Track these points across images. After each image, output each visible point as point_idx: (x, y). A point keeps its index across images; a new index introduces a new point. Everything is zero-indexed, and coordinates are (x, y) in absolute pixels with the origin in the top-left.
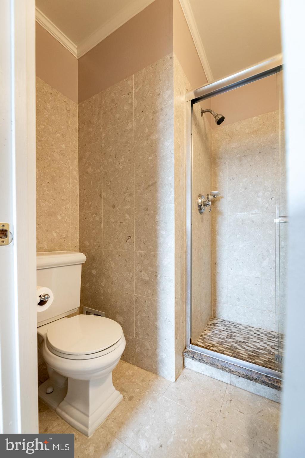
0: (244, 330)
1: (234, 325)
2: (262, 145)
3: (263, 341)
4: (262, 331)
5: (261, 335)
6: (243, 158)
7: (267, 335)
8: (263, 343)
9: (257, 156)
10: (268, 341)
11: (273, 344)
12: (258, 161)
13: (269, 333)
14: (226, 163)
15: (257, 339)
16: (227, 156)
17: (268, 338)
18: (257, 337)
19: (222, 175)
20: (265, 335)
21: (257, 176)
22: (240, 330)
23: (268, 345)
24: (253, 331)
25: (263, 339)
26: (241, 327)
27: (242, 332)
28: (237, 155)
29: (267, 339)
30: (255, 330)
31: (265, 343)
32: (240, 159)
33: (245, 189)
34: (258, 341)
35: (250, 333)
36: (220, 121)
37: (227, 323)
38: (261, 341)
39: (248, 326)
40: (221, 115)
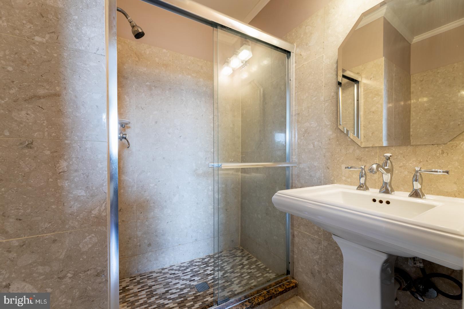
0: (159, 276)
1: (147, 277)
2: (172, 83)
3: (180, 278)
4: (175, 268)
5: (176, 272)
6: (153, 88)
7: (181, 269)
8: (181, 280)
9: (167, 92)
10: (184, 276)
11: (189, 277)
12: (169, 97)
13: (181, 267)
14: (133, 86)
15: (175, 280)
16: (134, 78)
17: (183, 272)
18: (175, 277)
19: (128, 100)
20: (179, 270)
21: (168, 112)
22: (156, 279)
23: (186, 280)
24: (168, 273)
25: (179, 276)
26: (155, 275)
27: (159, 280)
28: (146, 82)
29: (183, 274)
30: (169, 270)
31: (183, 280)
32: (150, 89)
33: (156, 122)
34: (177, 281)
35: (166, 277)
36: (139, 35)
37: (138, 279)
38: (179, 280)
39: (161, 270)
40: (141, 29)
